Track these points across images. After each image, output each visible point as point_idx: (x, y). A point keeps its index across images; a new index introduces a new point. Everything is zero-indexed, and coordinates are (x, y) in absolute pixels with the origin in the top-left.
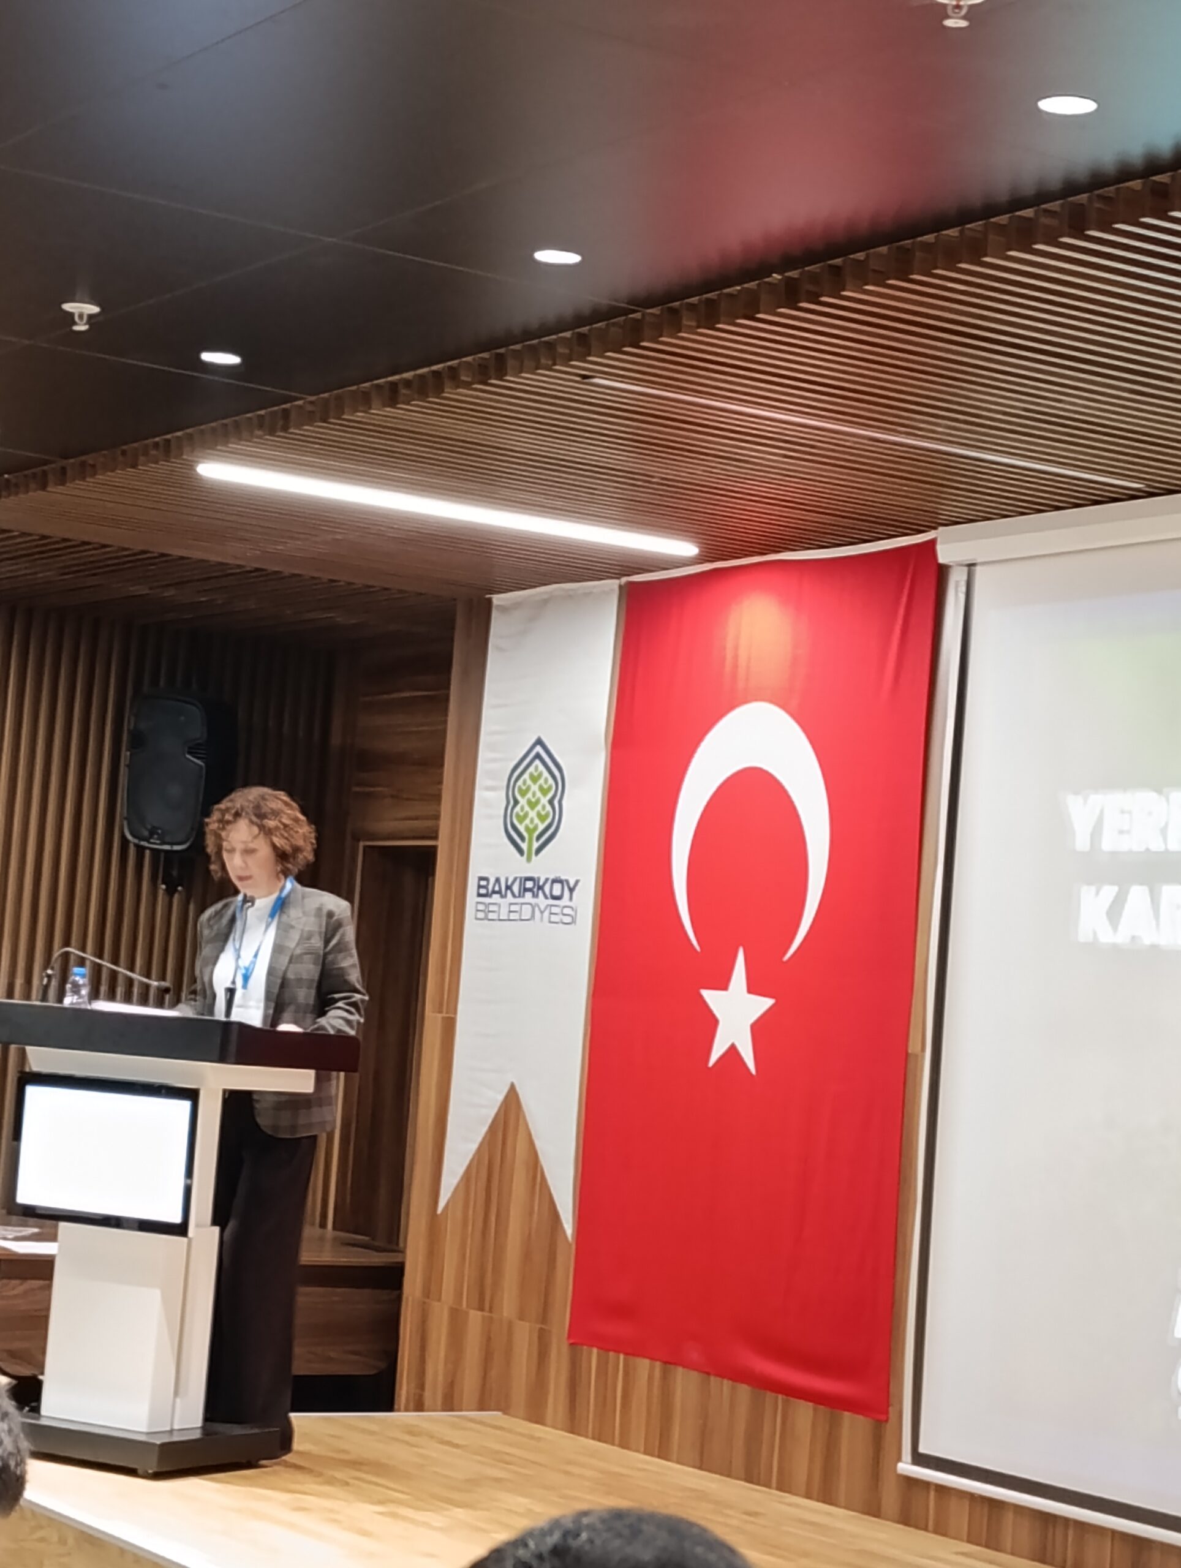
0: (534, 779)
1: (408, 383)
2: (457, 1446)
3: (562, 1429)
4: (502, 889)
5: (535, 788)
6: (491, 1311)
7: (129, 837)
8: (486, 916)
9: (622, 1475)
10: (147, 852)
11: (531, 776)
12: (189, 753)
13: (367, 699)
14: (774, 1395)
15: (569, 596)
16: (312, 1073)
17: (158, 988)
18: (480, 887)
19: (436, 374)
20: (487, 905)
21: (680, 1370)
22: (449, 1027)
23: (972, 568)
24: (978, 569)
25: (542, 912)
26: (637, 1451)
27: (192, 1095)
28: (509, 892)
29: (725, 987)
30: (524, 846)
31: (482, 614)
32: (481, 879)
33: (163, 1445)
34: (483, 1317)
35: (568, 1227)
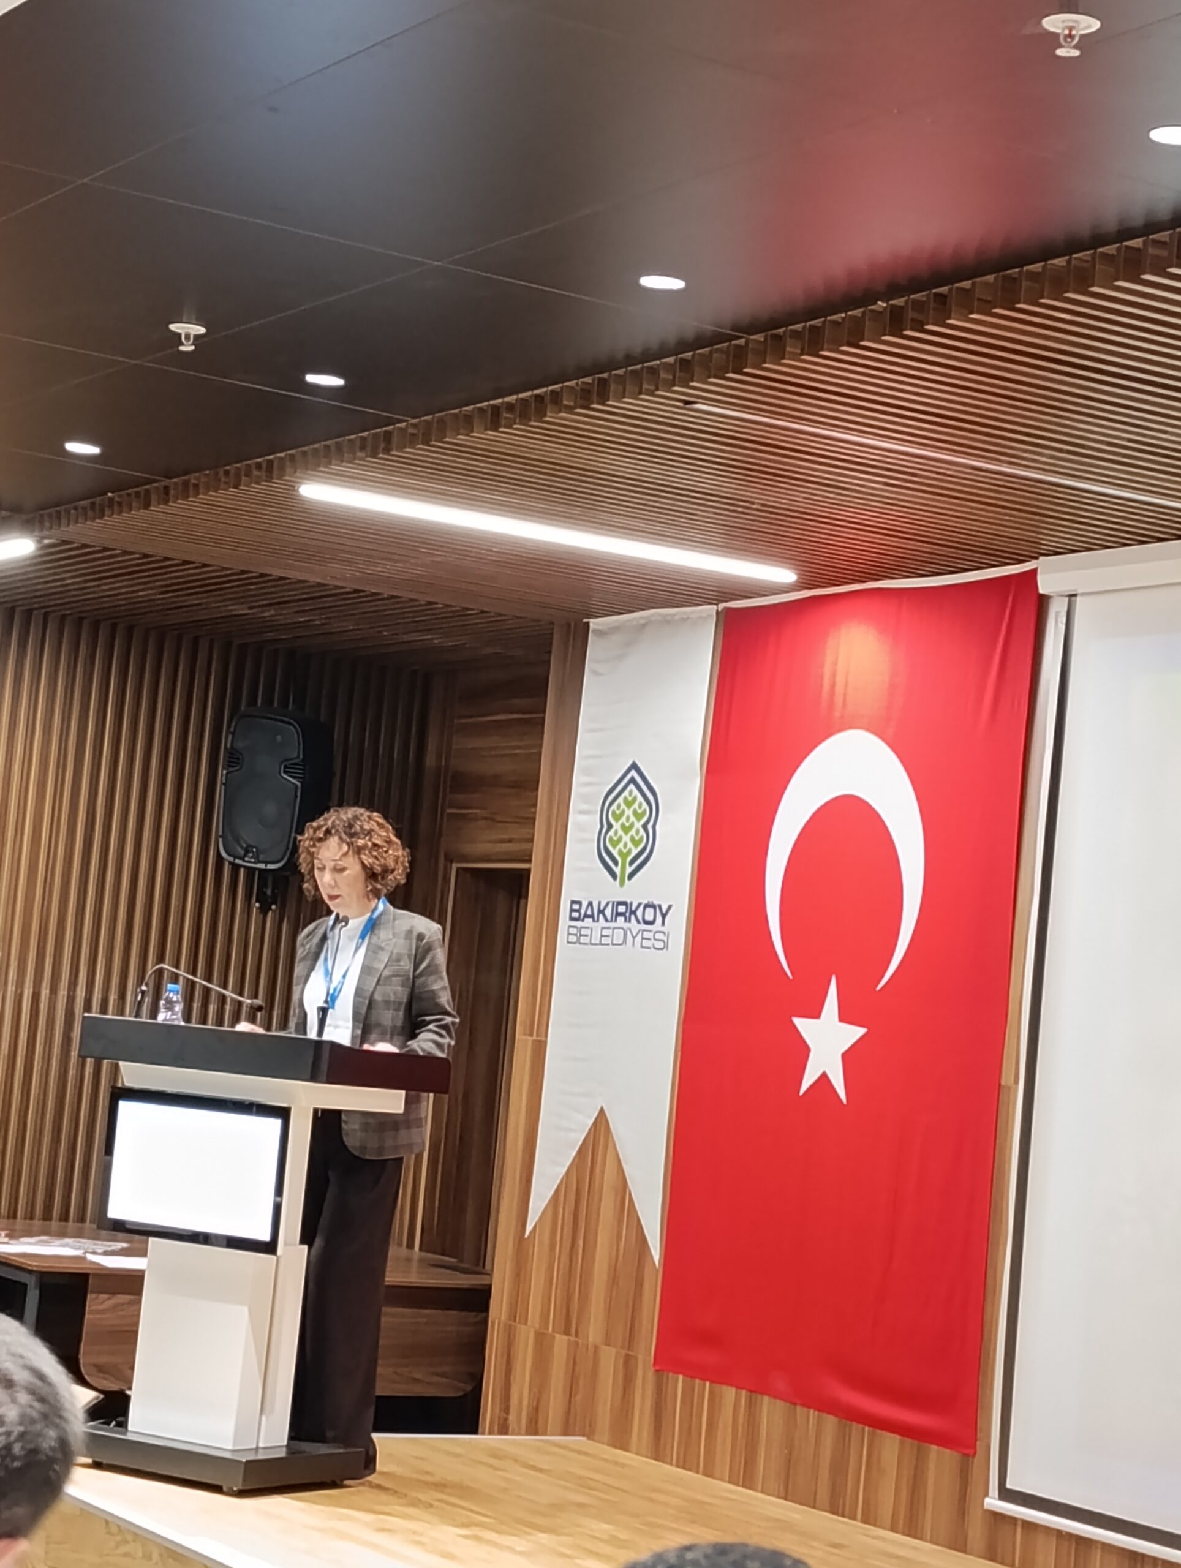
0: (629, 804)
1: (510, 407)
2: (541, 1470)
3: (647, 1457)
4: (595, 913)
5: (629, 812)
6: (577, 1335)
7: (224, 854)
8: (578, 939)
9: (706, 1503)
10: (242, 870)
11: (625, 799)
12: (285, 772)
13: (464, 721)
14: (860, 1426)
15: (667, 621)
16: (403, 1092)
17: (252, 1007)
18: (572, 910)
19: (539, 398)
20: (579, 929)
21: (766, 1399)
22: (539, 1050)
23: (1073, 598)
24: (1079, 598)
25: (634, 937)
26: (722, 1480)
27: (283, 1113)
28: (601, 916)
29: (817, 1015)
30: (617, 870)
31: (578, 636)
32: (573, 902)
33: (248, 1462)
34: (569, 1340)
35: (656, 1253)
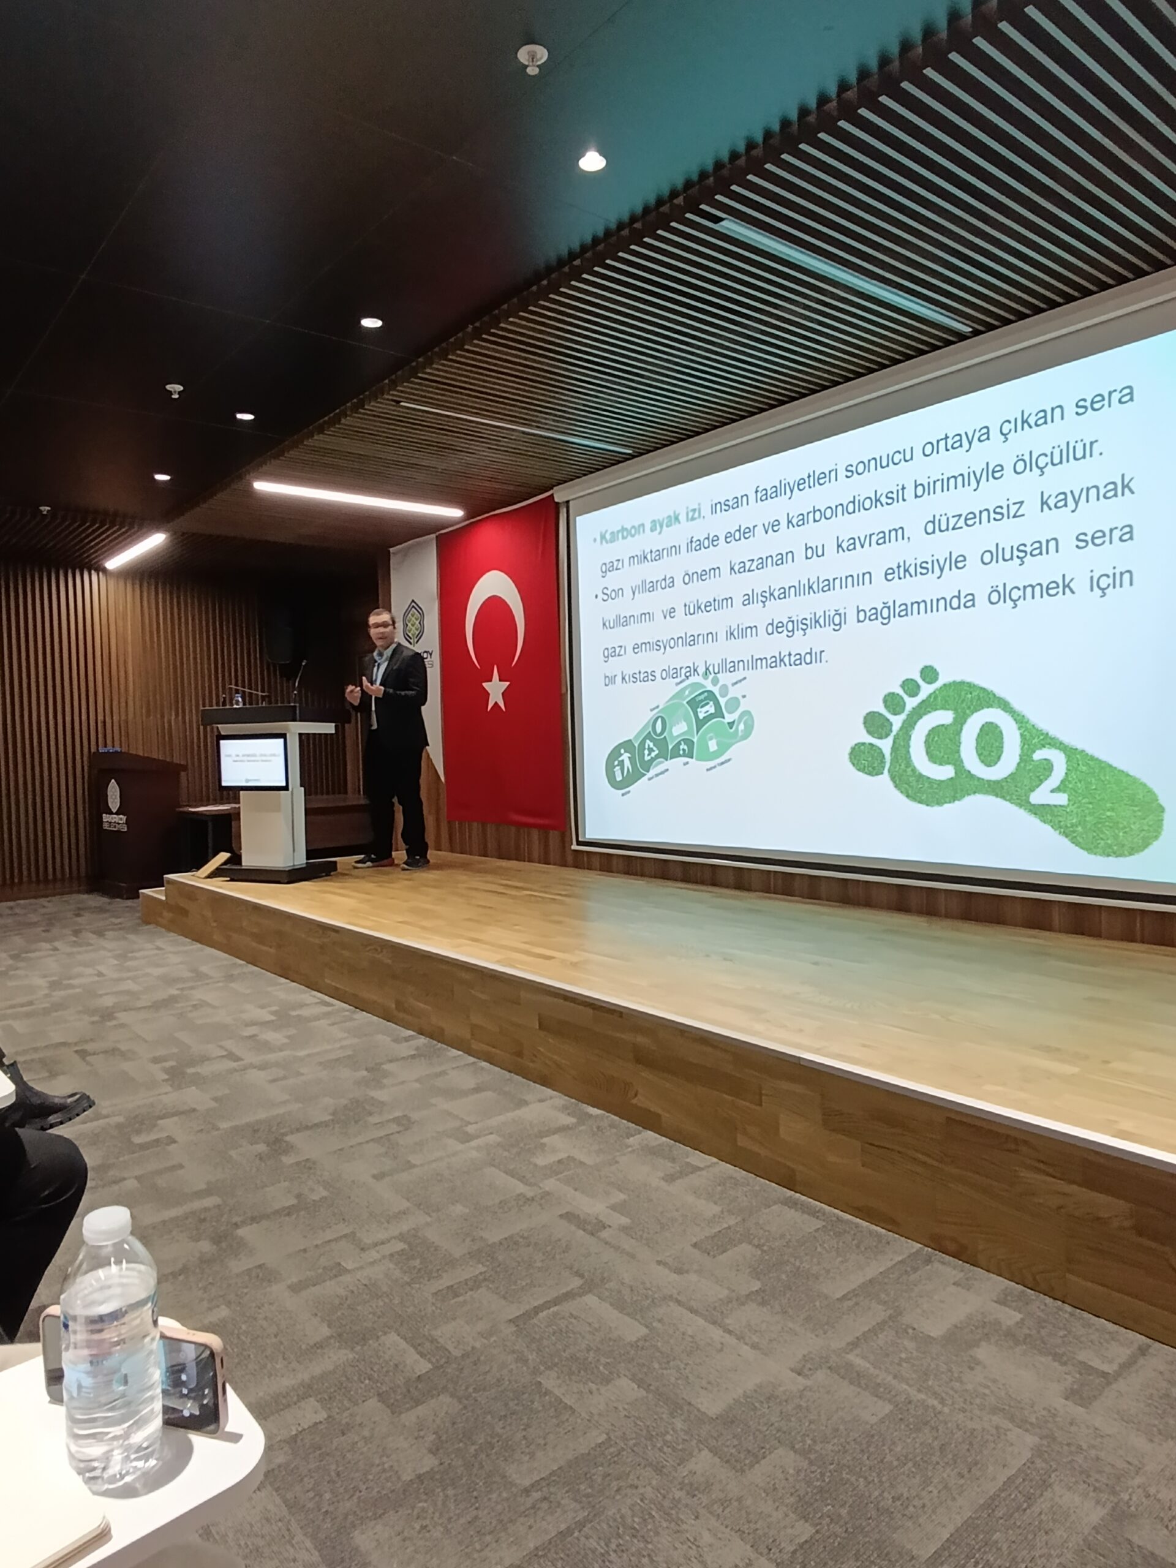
0: (413, 615)
3: (449, 852)
5: (413, 619)
7: (270, 659)
10: (278, 665)
11: (412, 613)
14: (523, 828)
15: (418, 544)
16: (333, 724)
19: (337, 414)
21: (488, 825)
23: (568, 502)
24: (571, 503)
26: (476, 855)
27: (283, 736)
30: (412, 642)
31: (387, 556)
33: (290, 871)
35: (443, 779)
